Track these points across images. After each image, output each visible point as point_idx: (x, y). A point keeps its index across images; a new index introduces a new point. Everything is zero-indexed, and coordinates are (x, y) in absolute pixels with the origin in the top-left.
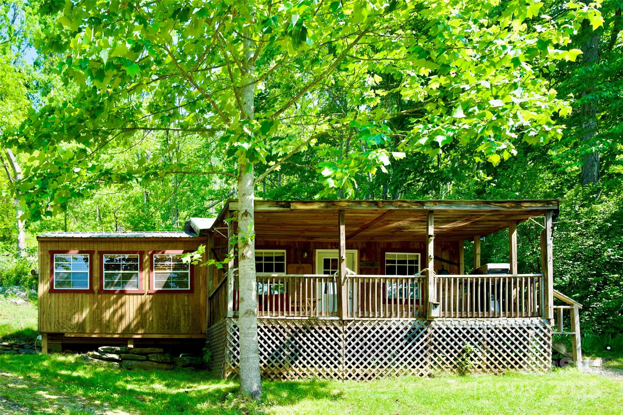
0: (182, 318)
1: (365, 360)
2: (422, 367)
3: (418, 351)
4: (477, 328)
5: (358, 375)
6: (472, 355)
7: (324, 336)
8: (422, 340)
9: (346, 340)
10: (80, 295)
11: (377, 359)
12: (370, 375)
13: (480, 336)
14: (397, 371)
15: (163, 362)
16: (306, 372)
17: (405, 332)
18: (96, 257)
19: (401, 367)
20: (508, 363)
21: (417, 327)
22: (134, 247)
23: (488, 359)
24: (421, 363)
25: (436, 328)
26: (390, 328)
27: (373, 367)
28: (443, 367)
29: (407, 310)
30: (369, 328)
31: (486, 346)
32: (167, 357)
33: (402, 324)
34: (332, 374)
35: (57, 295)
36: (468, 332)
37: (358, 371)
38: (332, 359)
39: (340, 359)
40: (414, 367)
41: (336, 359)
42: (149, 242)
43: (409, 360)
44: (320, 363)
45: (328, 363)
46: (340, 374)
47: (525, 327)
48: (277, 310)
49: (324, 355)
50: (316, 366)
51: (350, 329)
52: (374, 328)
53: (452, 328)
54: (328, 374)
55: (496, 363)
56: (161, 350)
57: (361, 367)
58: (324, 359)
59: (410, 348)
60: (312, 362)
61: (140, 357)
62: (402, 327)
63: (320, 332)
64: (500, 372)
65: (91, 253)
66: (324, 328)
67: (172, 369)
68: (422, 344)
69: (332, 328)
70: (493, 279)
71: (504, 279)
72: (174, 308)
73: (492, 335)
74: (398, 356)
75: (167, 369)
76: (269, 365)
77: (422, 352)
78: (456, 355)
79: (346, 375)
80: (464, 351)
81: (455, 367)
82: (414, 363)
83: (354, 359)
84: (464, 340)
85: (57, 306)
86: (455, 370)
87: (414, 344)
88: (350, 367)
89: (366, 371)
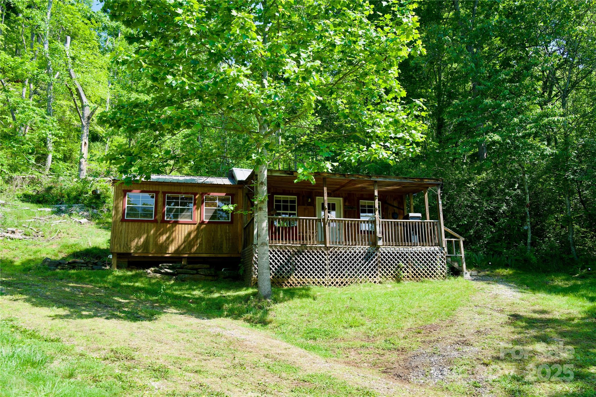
0: (224, 242)
1: (341, 272)
2: (375, 277)
3: (372, 267)
4: (405, 252)
5: (337, 283)
6: (403, 269)
7: (316, 257)
8: (374, 260)
9: (330, 260)
10: (146, 224)
11: (349, 272)
12: (344, 282)
13: (407, 257)
14: (361, 280)
15: (209, 275)
16: (305, 281)
17: (364, 254)
18: (160, 196)
19: (363, 277)
20: (424, 274)
21: (371, 251)
22: (190, 190)
23: (412, 272)
24: (375, 275)
25: (382, 252)
26: (355, 252)
27: (346, 277)
28: (387, 277)
29: (365, 241)
30: (343, 252)
31: (411, 264)
32: (213, 271)
33: (362, 249)
34: (321, 282)
35: (127, 223)
36: (400, 255)
37: (337, 280)
38: (321, 272)
39: (326, 272)
40: (370, 277)
41: (323, 272)
42: (201, 186)
43: (368, 272)
44: (314, 275)
45: (319, 275)
46: (326, 282)
47: (431, 252)
48: (286, 239)
49: (316, 270)
50: (311, 277)
51: (331, 252)
52: (346, 252)
53: (391, 252)
54: (319, 283)
55: (417, 274)
56: (208, 266)
57: (339, 277)
58: (316, 272)
59: (367, 265)
60: (309, 275)
61: (192, 272)
62: (362, 251)
63: (313, 254)
64: (420, 280)
65: (157, 193)
66: (316, 252)
67: (215, 280)
68: (374, 262)
69: (320, 252)
70: (412, 222)
71: (418, 222)
72: (219, 235)
73: (414, 257)
74: (361, 270)
75: (212, 281)
76: (281, 277)
77: (374, 267)
78: (394, 269)
79: (330, 283)
80: (398, 267)
81: (394, 277)
82: (370, 275)
83: (334, 272)
84: (398, 260)
85: (127, 232)
86: (394, 279)
87: (370, 262)
88: (332, 278)
89: (342, 280)
